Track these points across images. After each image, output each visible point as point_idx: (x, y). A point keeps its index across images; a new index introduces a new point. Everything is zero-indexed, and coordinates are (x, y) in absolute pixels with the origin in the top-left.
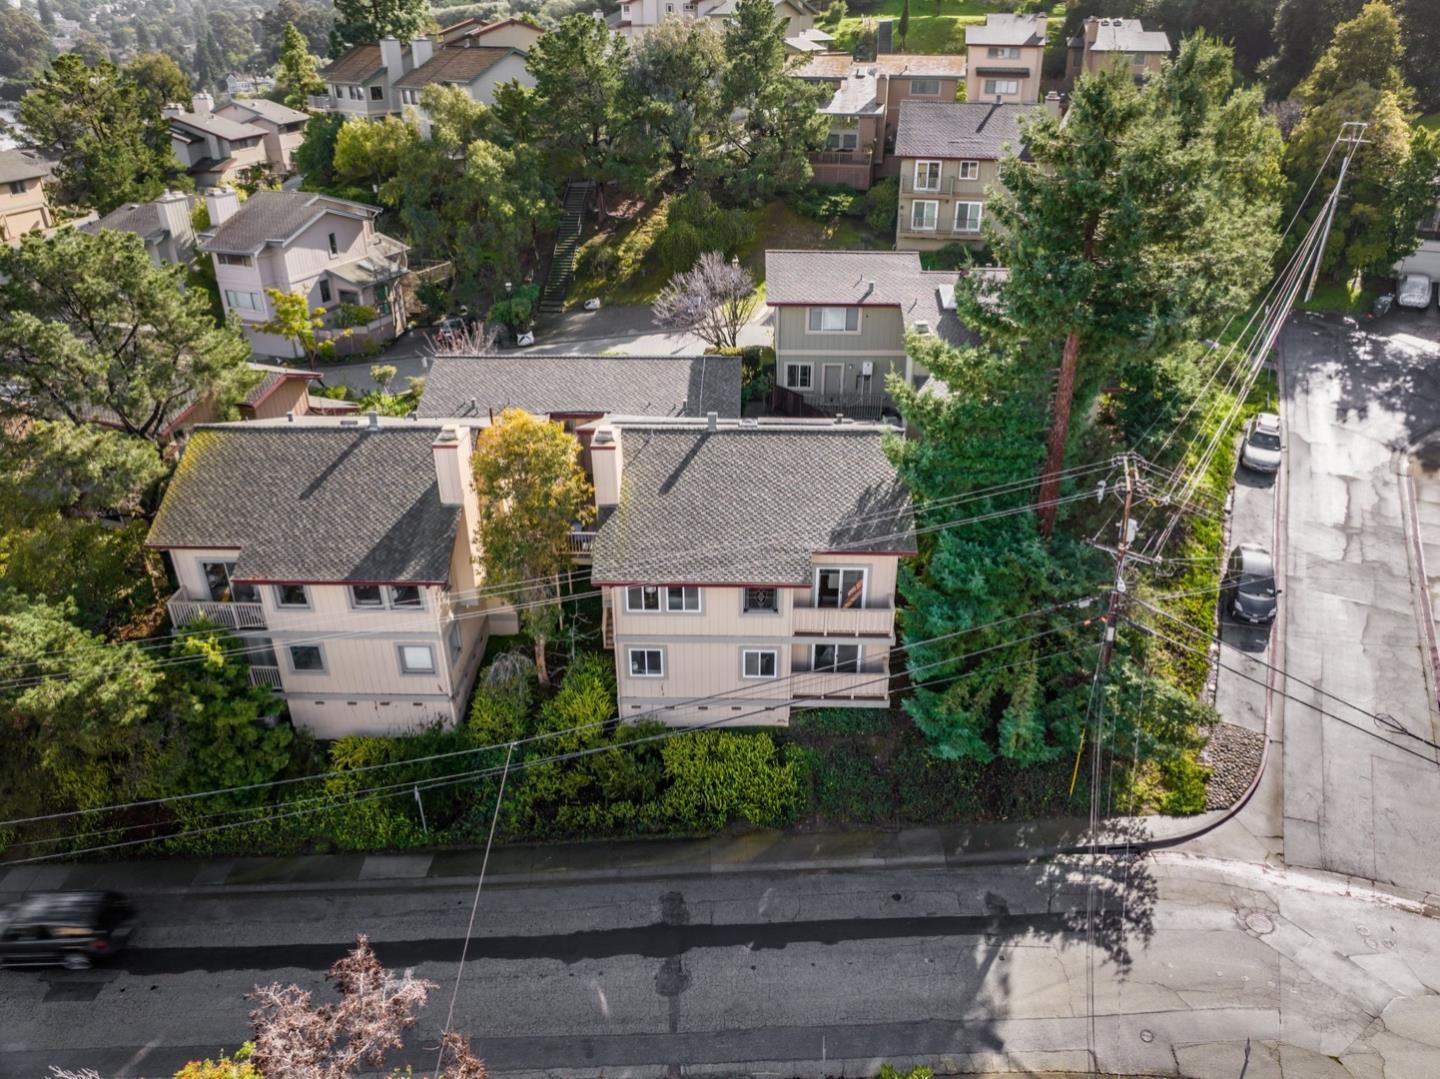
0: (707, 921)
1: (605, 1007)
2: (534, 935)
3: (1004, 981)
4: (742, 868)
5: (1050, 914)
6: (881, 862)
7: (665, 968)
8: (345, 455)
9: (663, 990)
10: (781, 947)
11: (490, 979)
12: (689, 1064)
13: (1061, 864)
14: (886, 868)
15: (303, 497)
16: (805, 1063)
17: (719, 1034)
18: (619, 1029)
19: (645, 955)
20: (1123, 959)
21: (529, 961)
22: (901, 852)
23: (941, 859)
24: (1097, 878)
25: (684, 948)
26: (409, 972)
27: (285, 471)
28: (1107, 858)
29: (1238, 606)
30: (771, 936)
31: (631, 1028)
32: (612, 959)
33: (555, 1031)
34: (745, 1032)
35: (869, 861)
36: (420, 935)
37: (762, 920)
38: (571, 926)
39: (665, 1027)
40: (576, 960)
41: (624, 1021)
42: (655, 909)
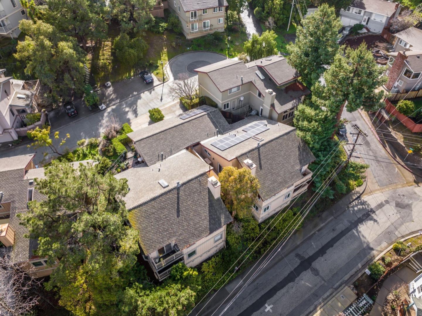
0: (309, 256)
1: (310, 285)
2: (281, 280)
3: (363, 236)
4: (302, 240)
5: (359, 219)
6: (324, 224)
7: (311, 270)
8: (178, 198)
9: (316, 275)
10: (326, 253)
11: (284, 295)
12: (334, 286)
13: (351, 207)
14: (326, 225)
15: (178, 216)
16: (350, 272)
17: (333, 277)
18: (316, 288)
19: (306, 270)
20: (375, 221)
21: (286, 286)
22: (326, 220)
23: (332, 217)
24: (359, 207)
25: (310, 264)
26: (266, 305)
27: (166, 212)
28: (356, 201)
29: (341, 133)
30: (322, 252)
31: (318, 286)
32: (301, 275)
33: (307, 296)
34: (336, 273)
35: (322, 225)
36: (259, 296)
37: (317, 250)
38: (286, 273)
39: (323, 282)
40: (295, 280)
41: (316, 286)
42: (297, 259)
